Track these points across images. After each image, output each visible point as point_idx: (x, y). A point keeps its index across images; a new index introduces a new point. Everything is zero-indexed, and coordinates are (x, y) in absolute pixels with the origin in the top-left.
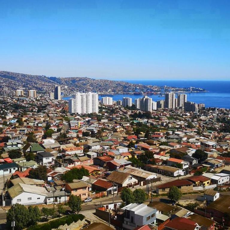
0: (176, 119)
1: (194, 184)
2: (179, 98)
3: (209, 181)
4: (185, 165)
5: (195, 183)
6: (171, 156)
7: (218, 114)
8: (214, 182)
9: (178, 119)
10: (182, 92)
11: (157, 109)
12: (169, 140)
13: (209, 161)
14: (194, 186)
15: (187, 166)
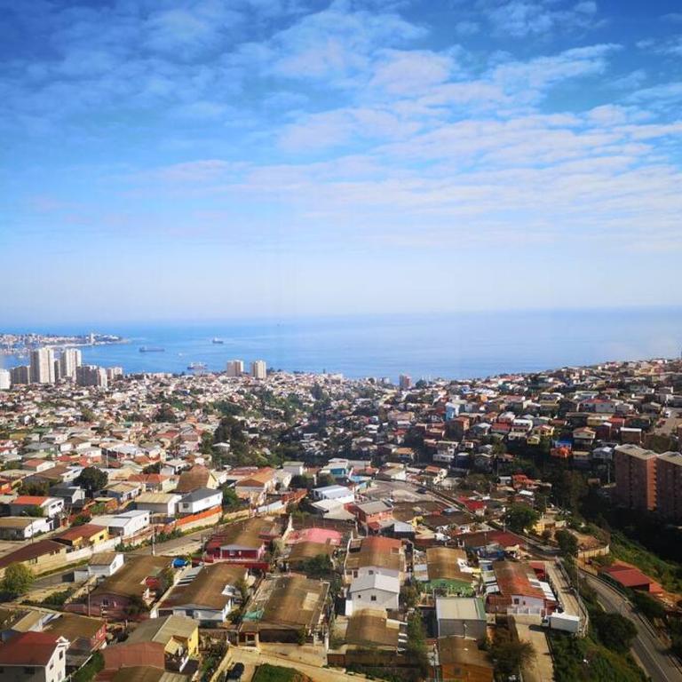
0: (57, 405)
1: (68, 547)
2: (63, 358)
3: (104, 533)
4: (54, 507)
5: (69, 543)
6: (20, 493)
7: (148, 387)
8: (114, 532)
9: (62, 405)
10: (73, 345)
11: (11, 387)
12: (26, 456)
13: (110, 489)
14: (68, 551)
15: (58, 509)
